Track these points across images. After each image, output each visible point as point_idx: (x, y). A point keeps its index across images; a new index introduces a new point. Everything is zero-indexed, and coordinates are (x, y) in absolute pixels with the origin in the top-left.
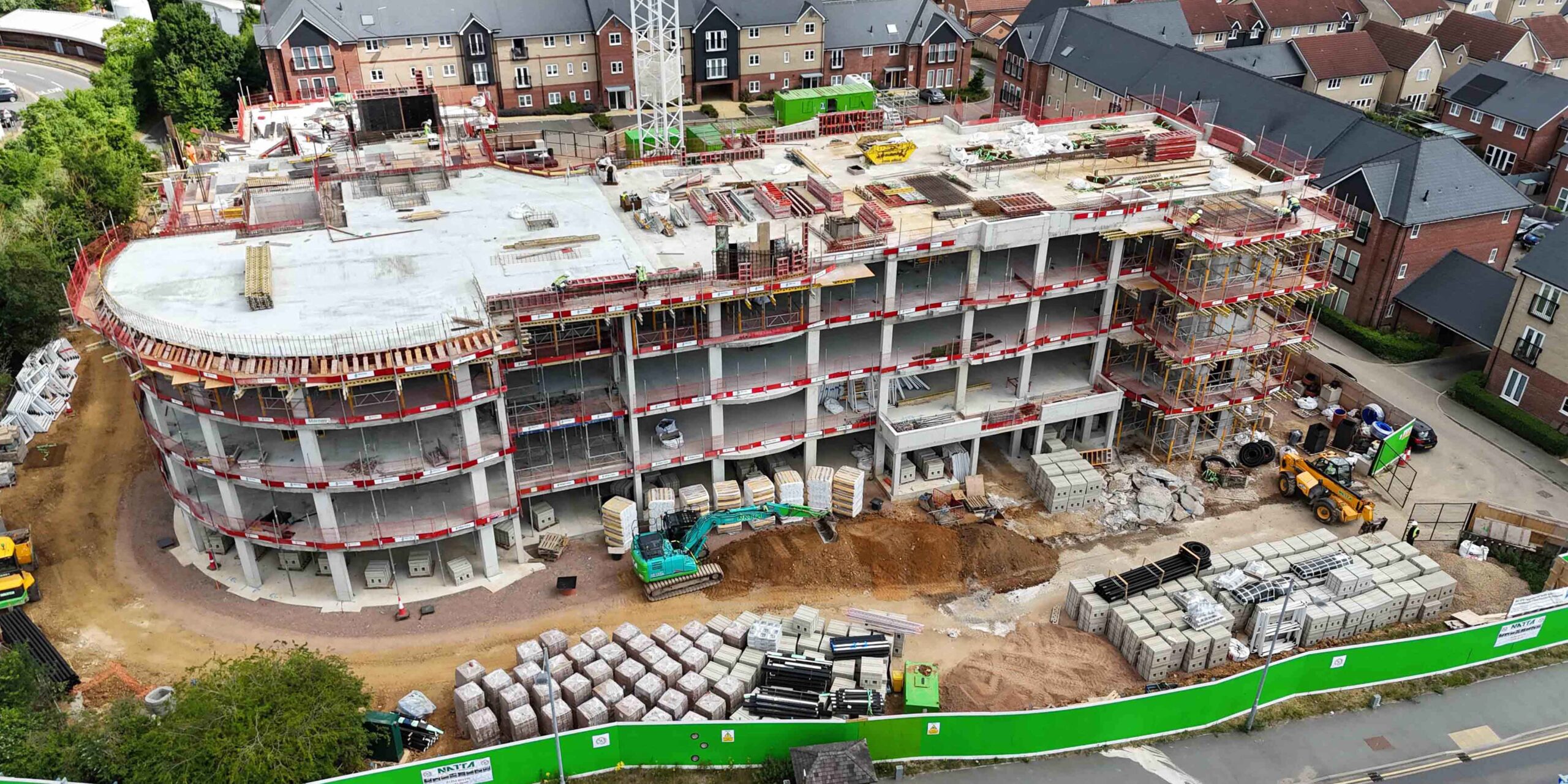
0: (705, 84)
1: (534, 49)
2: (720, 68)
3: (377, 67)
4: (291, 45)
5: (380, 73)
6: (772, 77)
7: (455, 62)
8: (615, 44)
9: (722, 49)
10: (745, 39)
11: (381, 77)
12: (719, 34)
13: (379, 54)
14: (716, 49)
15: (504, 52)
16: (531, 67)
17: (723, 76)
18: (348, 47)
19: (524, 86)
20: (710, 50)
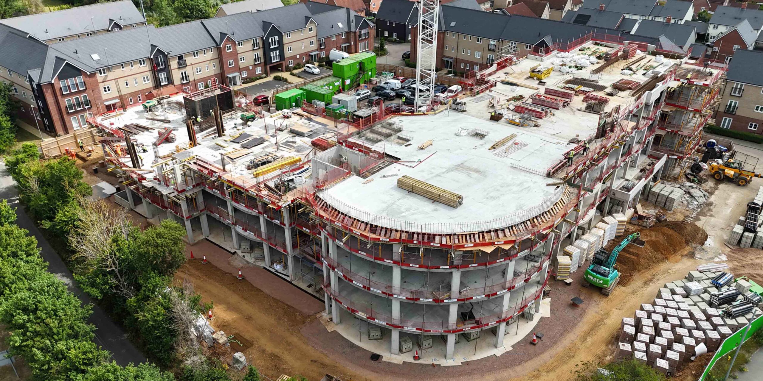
0: (271, 65)
1: (189, 60)
2: (276, 56)
3: (106, 85)
4: (59, 80)
5: (108, 88)
6: (298, 57)
7: (149, 74)
8: (229, 51)
9: (277, 46)
10: (286, 39)
11: (109, 90)
12: (274, 38)
13: (106, 76)
14: (274, 46)
15: (174, 64)
16: (188, 71)
17: (278, 60)
18: (93, 75)
19: (185, 82)
20: (272, 47)
